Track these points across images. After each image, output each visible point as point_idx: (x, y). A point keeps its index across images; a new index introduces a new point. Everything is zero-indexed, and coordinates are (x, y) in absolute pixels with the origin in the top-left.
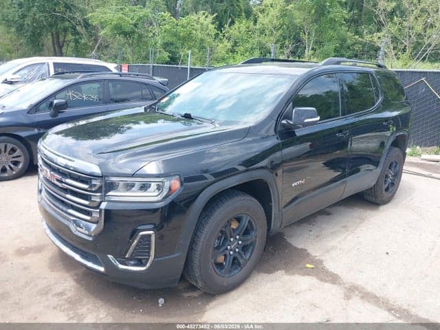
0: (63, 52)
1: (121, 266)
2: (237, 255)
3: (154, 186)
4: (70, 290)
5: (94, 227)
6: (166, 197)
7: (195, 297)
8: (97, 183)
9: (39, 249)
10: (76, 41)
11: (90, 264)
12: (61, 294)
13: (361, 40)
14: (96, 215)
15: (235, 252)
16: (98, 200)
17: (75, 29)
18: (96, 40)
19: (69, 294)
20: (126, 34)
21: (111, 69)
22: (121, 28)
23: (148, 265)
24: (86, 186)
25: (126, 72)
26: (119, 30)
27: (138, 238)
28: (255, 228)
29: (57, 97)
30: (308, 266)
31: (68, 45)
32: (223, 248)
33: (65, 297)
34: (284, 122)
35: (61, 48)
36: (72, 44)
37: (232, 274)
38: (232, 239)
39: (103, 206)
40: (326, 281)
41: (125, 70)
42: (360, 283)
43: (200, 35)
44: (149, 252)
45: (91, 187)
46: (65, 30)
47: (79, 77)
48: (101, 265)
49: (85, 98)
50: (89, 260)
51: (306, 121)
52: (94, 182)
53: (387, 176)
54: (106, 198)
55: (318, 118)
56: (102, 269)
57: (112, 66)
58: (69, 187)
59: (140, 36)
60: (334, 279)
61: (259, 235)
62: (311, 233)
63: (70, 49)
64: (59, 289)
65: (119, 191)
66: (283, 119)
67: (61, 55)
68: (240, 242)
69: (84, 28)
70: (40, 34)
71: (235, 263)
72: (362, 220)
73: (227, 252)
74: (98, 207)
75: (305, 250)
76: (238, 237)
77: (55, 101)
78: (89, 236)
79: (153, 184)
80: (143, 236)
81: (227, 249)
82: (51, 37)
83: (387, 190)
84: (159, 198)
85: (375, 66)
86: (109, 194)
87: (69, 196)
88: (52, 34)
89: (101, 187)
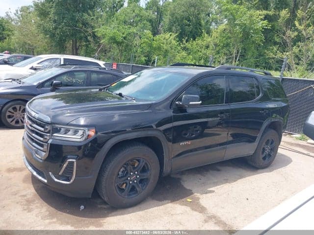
0: (78, 52)
1: (56, 180)
2: (135, 184)
3: (81, 132)
4: (31, 194)
5: (44, 154)
6: (86, 139)
7: (105, 208)
8: (48, 127)
9: (21, 170)
10: (87, 46)
11: (40, 178)
12: (24, 196)
13: (274, 56)
14: (45, 147)
15: (134, 182)
16: (48, 138)
17: (87, 39)
18: (99, 46)
19: (28, 197)
20: (119, 44)
21: (101, 65)
22: (115, 39)
23: (72, 181)
24: (42, 129)
25: (115, 68)
26: (113, 40)
27: (67, 163)
28: (150, 169)
29: (56, 79)
30: (188, 200)
31: (82, 48)
32: (125, 178)
33: (25, 198)
34: (177, 103)
35: (77, 49)
36: (84, 48)
37: (131, 196)
38: (132, 173)
39: (50, 142)
40: (196, 210)
41: (115, 67)
42: (219, 215)
43: (165, 47)
44: (72, 173)
45: (45, 130)
46: (81, 38)
47: (72, 68)
48: (45, 179)
49: (74, 81)
50: (40, 176)
51: (191, 103)
52: (46, 127)
53: (264, 149)
54: (52, 137)
55: (200, 102)
56: (46, 181)
57: (101, 63)
58: (34, 129)
59: (127, 45)
60: (202, 210)
61: (153, 174)
62: (199, 180)
63: (83, 51)
64: (24, 193)
65: (60, 134)
66: (177, 101)
67: (77, 54)
68: (138, 176)
69: (93, 38)
70: (65, 41)
71: (133, 189)
72: (241, 177)
73: (128, 182)
74: (46, 142)
75: (191, 190)
76: (136, 173)
77: (54, 82)
78: (41, 160)
79: (80, 131)
80: (69, 162)
81: (127, 179)
82: (71, 43)
83: (264, 158)
84: (81, 140)
85: (262, 73)
86: (55, 135)
87: (33, 135)
88: (73, 41)
89: (50, 131)
